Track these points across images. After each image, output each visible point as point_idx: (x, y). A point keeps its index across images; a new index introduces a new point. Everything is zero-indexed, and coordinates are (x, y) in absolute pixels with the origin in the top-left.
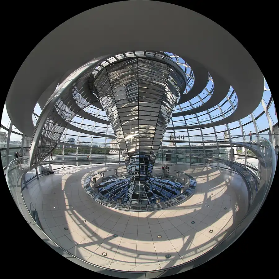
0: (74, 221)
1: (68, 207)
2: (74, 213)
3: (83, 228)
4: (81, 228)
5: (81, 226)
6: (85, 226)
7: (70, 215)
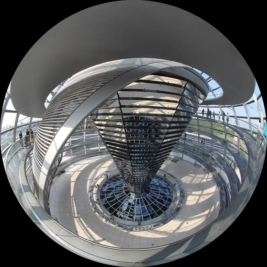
0: (81, 227)
1: (76, 215)
2: (80, 221)
3: (86, 232)
4: (84, 232)
5: (85, 230)
6: (87, 231)
7: (78, 222)
